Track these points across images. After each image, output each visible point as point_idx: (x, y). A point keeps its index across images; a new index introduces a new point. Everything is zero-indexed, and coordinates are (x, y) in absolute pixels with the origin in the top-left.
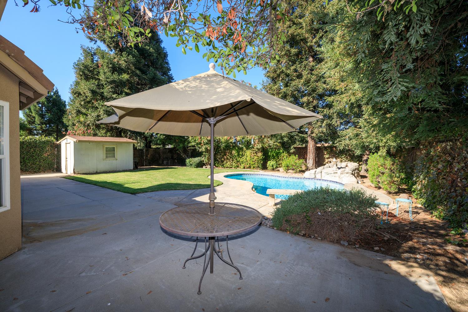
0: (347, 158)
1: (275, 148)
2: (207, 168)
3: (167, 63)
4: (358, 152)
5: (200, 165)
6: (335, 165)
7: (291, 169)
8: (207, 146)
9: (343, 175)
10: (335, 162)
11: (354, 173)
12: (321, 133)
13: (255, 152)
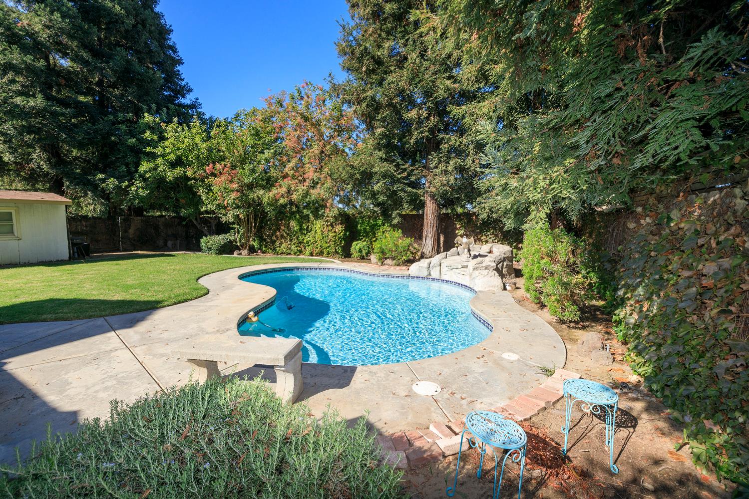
0: (496, 236)
1: (369, 217)
2: (241, 254)
3: (173, 48)
4: (509, 224)
5: (228, 249)
6: (466, 250)
7: (388, 258)
8: (237, 212)
9: (476, 272)
10: (466, 243)
11: (500, 268)
12: (444, 185)
13: (329, 223)
